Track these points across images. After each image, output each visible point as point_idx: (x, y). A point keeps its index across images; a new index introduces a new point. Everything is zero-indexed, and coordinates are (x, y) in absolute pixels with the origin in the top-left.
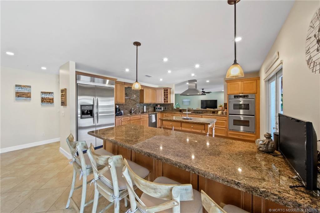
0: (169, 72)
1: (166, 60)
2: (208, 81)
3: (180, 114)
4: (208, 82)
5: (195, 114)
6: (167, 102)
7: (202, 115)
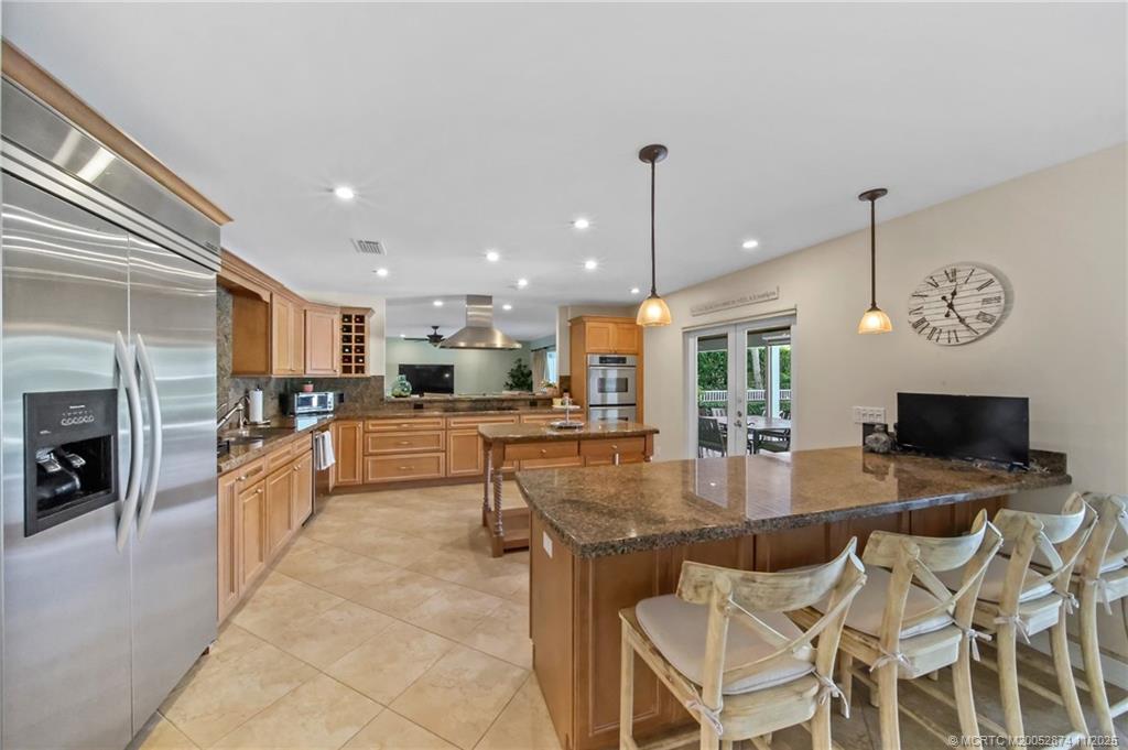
0: (493, 256)
1: (582, 224)
2: (507, 307)
3: (441, 417)
4: (509, 311)
5: (497, 412)
6: (360, 369)
7: (519, 415)
